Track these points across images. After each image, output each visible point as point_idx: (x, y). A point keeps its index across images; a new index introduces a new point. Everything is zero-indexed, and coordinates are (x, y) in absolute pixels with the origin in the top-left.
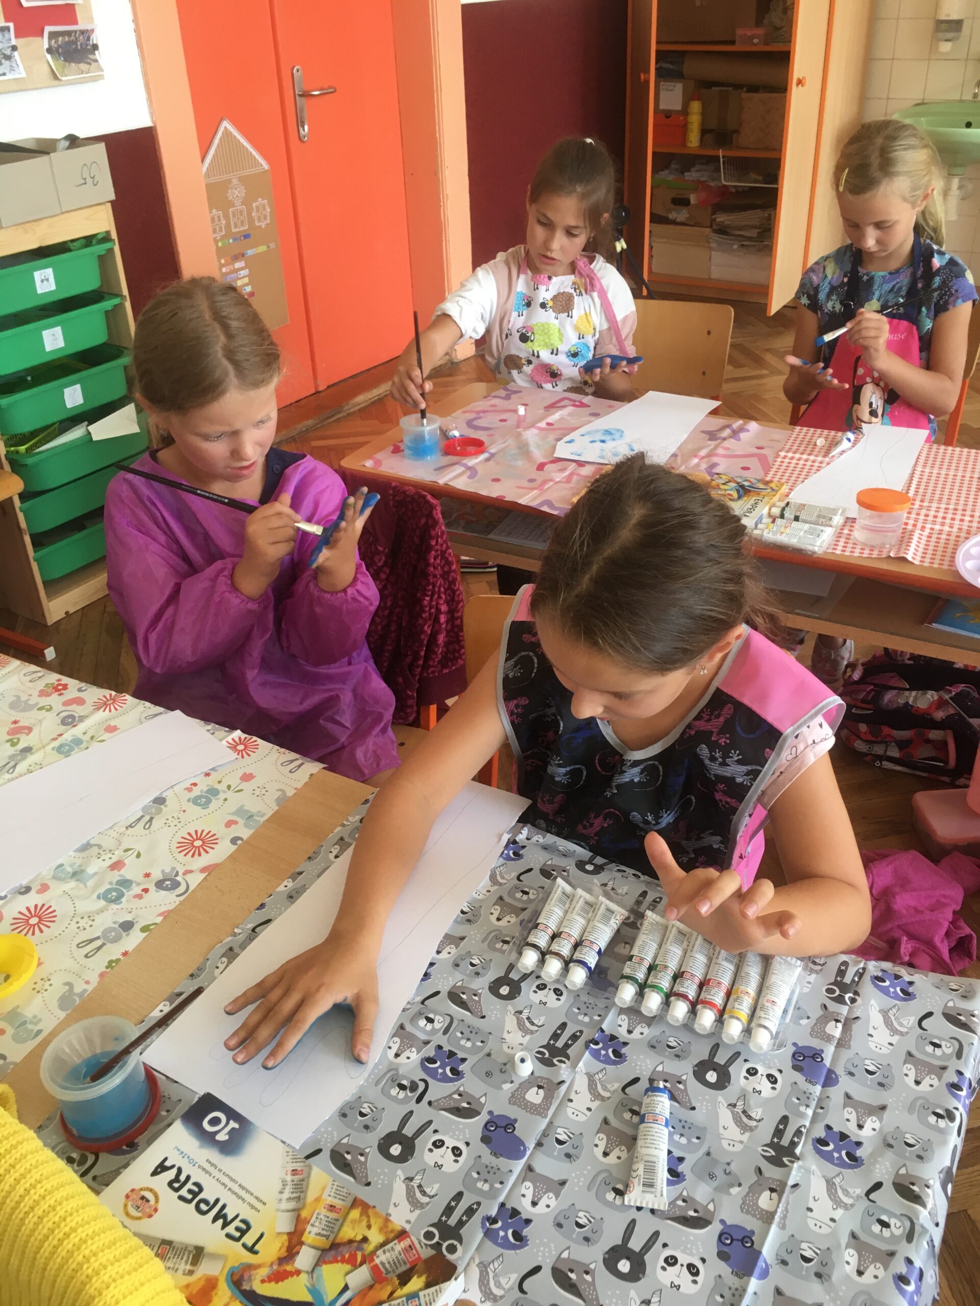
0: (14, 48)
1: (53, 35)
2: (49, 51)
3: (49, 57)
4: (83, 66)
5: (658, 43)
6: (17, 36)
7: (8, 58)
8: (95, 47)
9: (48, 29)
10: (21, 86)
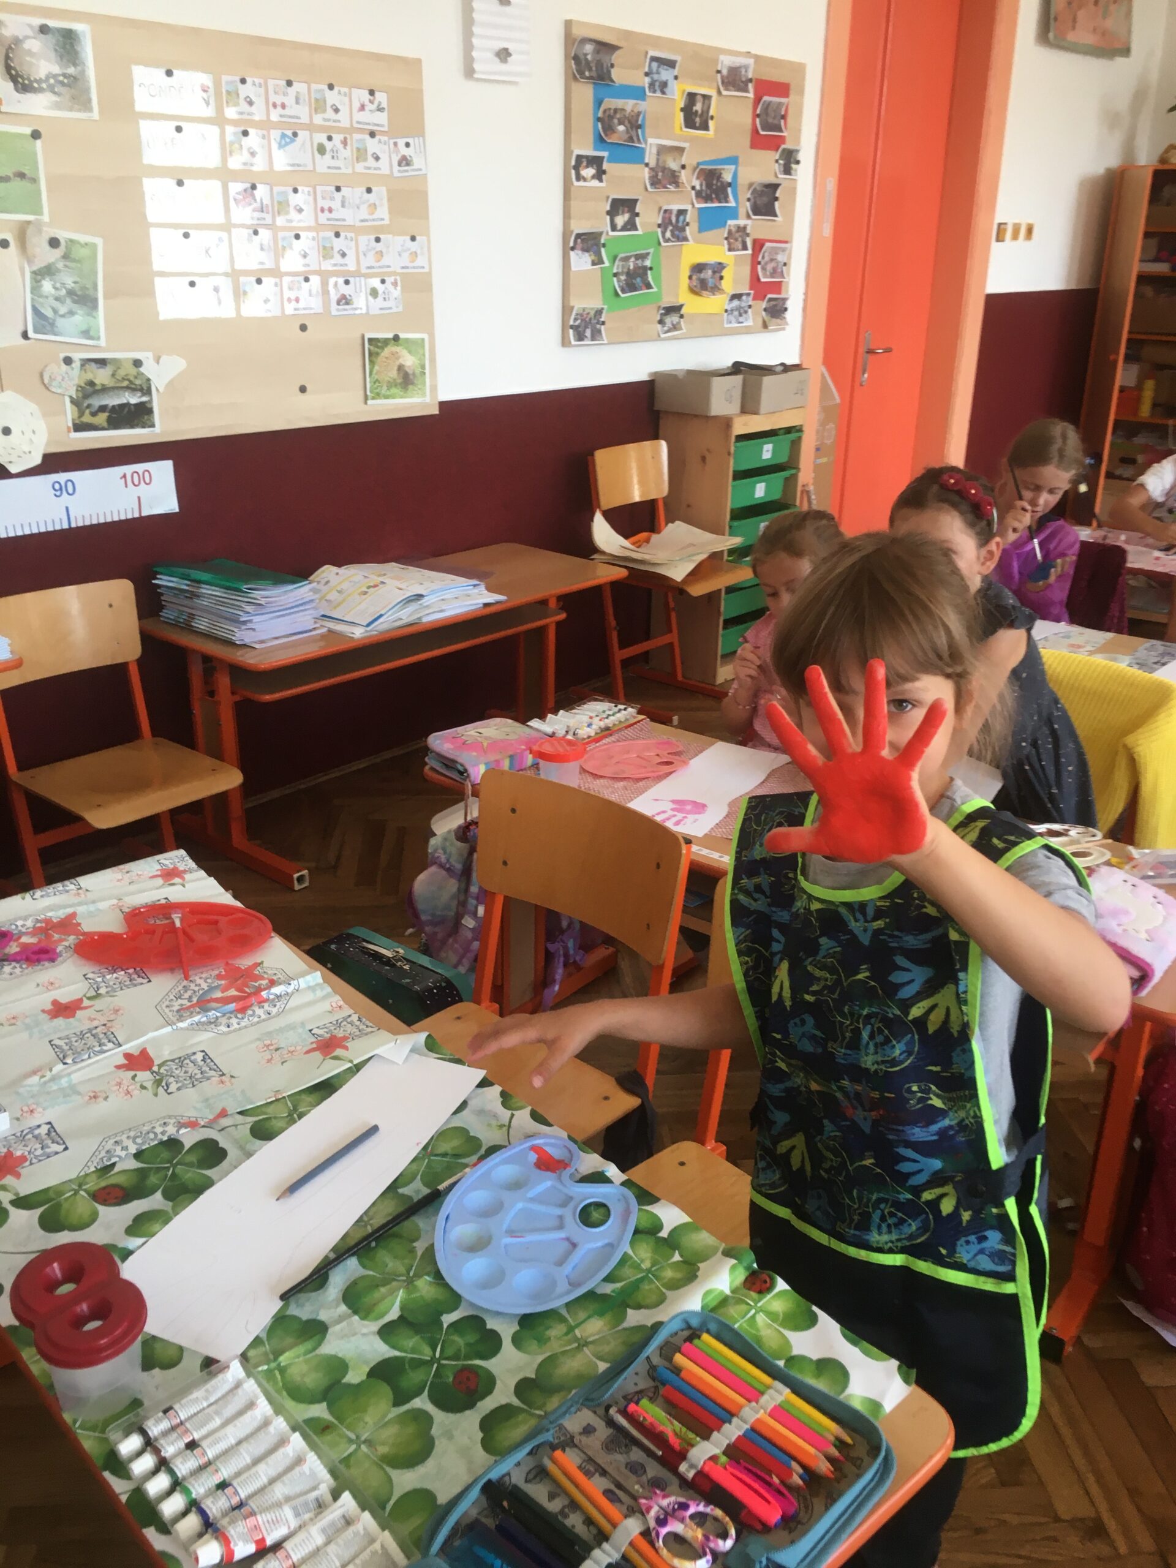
0: (750, 307)
1: (771, 300)
2: (765, 310)
3: (764, 313)
4: (778, 321)
5: (1130, 332)
6: (754, 299)
7: (746, 312)
8: (786, 309)
9: (770, 296)
10: (748, 331)
